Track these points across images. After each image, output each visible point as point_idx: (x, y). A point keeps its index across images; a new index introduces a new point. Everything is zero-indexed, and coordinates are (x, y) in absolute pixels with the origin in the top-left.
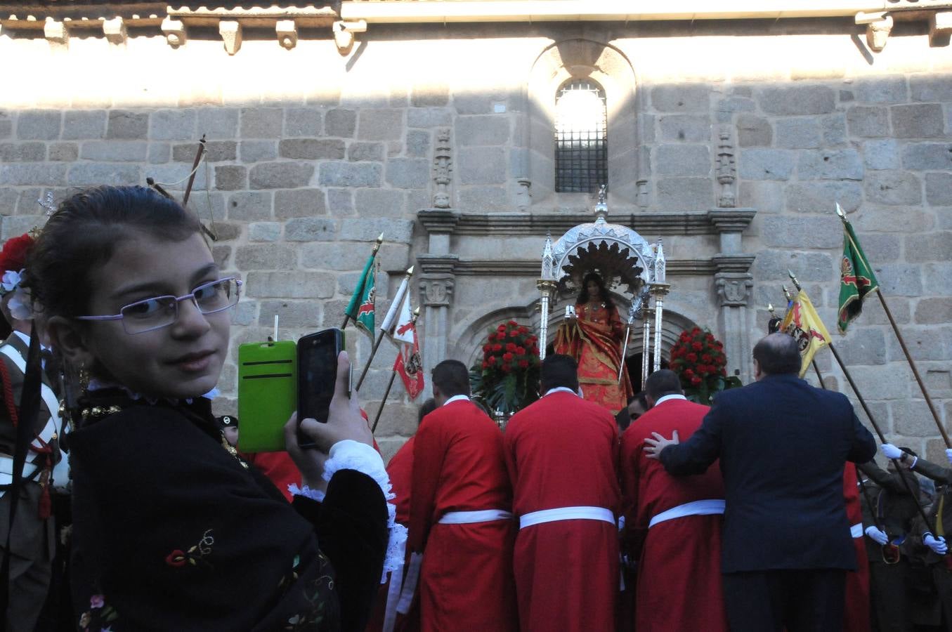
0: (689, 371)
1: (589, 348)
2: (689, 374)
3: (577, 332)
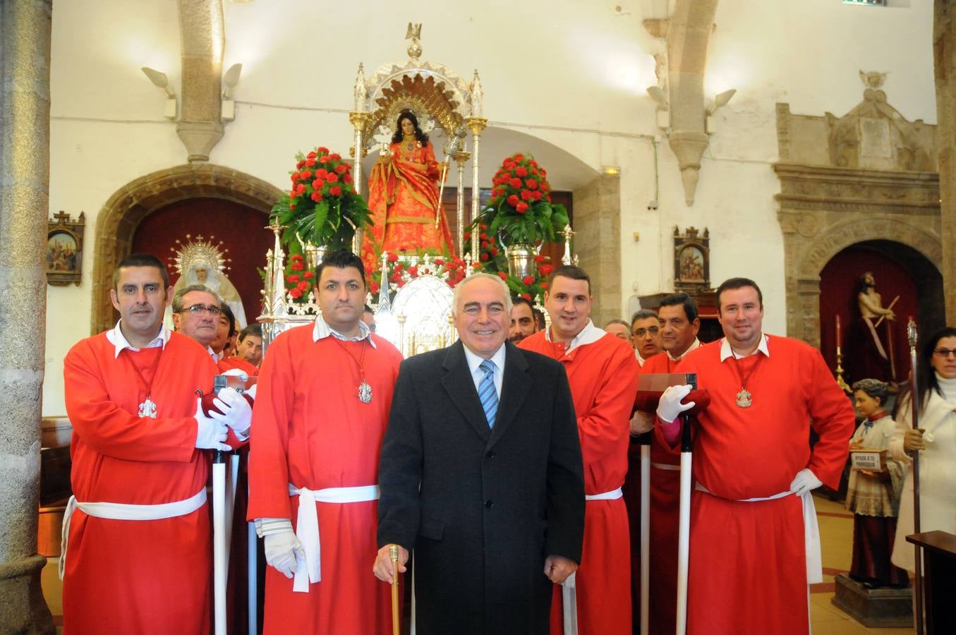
0: (515, 197)
1: (406, 187)
2: (514, 200)
3: (393, 170)
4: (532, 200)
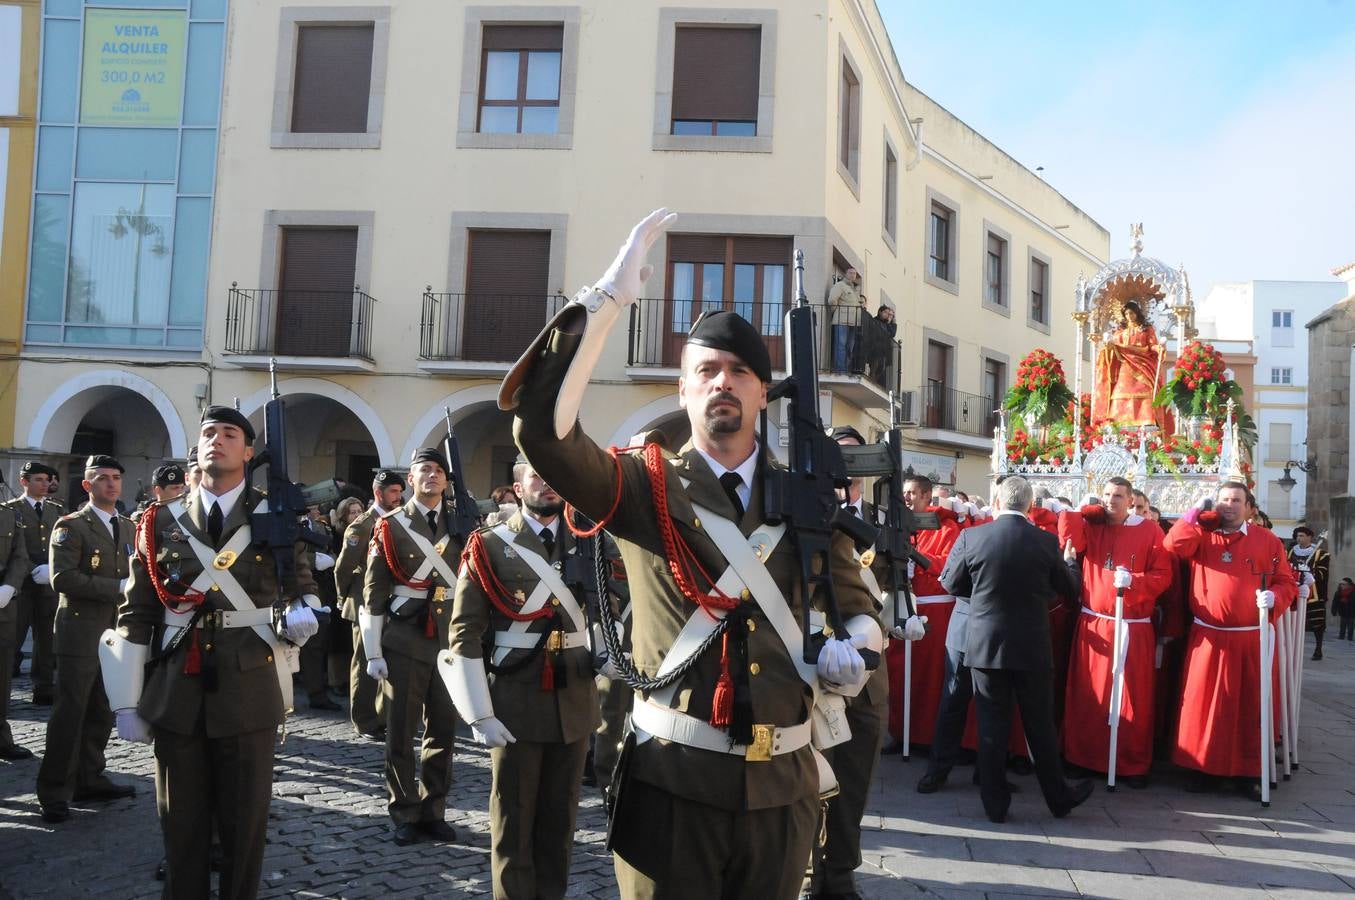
1: (1126, 368)
3: (1115, 355)
4: (1201, 380)
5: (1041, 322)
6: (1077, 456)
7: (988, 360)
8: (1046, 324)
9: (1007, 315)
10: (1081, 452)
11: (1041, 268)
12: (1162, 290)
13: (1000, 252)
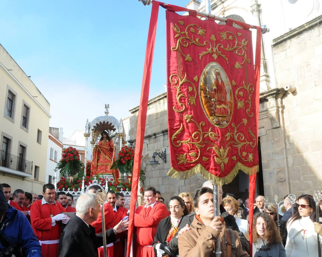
1: (103, 154)
3: (99, 149)
4: (127, 160)
5: (25, 127)
6: (83, 188)
7: (4, 137)
8: (27, 128)
9: (13, 122)
10: (85, 186)
11: (27, 108)
12: (115, 127)
13: (13, 99)
